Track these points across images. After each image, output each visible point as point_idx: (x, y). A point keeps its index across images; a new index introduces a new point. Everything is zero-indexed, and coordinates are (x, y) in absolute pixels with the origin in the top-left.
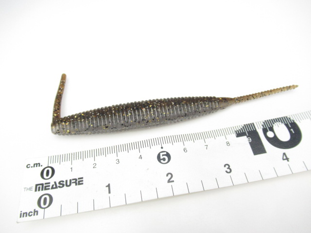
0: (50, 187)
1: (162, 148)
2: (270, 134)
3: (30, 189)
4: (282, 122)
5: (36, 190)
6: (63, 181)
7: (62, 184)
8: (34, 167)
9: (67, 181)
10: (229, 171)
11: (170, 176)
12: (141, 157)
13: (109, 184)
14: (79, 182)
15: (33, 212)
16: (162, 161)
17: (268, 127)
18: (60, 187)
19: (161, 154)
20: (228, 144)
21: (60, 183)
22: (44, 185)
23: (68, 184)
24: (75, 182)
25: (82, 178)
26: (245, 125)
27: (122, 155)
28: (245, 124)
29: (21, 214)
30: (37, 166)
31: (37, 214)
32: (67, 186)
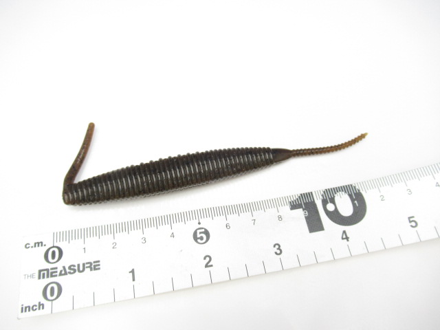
0: (58, 274)
1: (199, 223)
2: (330, 207)
3: (32, 276)
4: (345, 192)
5: (39, 278)
6: (74, 266)
7: (73, 269)
8: (35, 246)
9: (79, 265)
10: (278, 252)
11: (208, 259)
12: (173, 235)
13: (133, 270)
14: (95, 266)
15: (38, 304)
16: (199, 241)
17: (329, 197)
18: (70, 273)
19: (198, 231)
20: (280, 218)
21: (70, 268)
22: (50, 271)
23: (81, 269)
24: (90, 267)
25: (99, 261)
26: (301, 195)
27: (150, 232)
28: (302, 193)
29: (22, 308)
30: (38, 246)
31: (43, 308)
32: (79, 271)
